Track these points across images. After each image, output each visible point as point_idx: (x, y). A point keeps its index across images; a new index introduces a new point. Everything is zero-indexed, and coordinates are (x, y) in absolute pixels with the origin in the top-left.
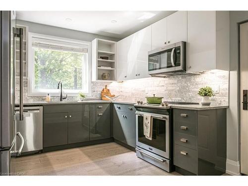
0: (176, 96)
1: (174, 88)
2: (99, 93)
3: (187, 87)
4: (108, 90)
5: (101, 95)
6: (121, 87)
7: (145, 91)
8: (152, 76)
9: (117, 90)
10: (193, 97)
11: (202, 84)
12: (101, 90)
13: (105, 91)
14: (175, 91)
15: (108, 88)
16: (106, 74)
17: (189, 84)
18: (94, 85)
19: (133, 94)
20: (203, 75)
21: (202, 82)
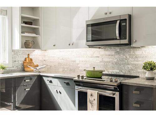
0: (113, 68)
1: (111, 60)
2: (21, 62)
3: (126, 59)
4: (31, 59)
5: (23, 65)
6: (45, 56)
7: (75, 61)
8: (89, 47)
9: (41, 59)
10: (133, 70)
11: (143, 57)
12: (23, 59)
13: (27, 61)
14: (112, 63)
15: (31, 57)
16: (30, 42)
17: (128, 57)
18: (15, 54)
19: (60, 64)
20: (143, 49)
21: (143, 55)
